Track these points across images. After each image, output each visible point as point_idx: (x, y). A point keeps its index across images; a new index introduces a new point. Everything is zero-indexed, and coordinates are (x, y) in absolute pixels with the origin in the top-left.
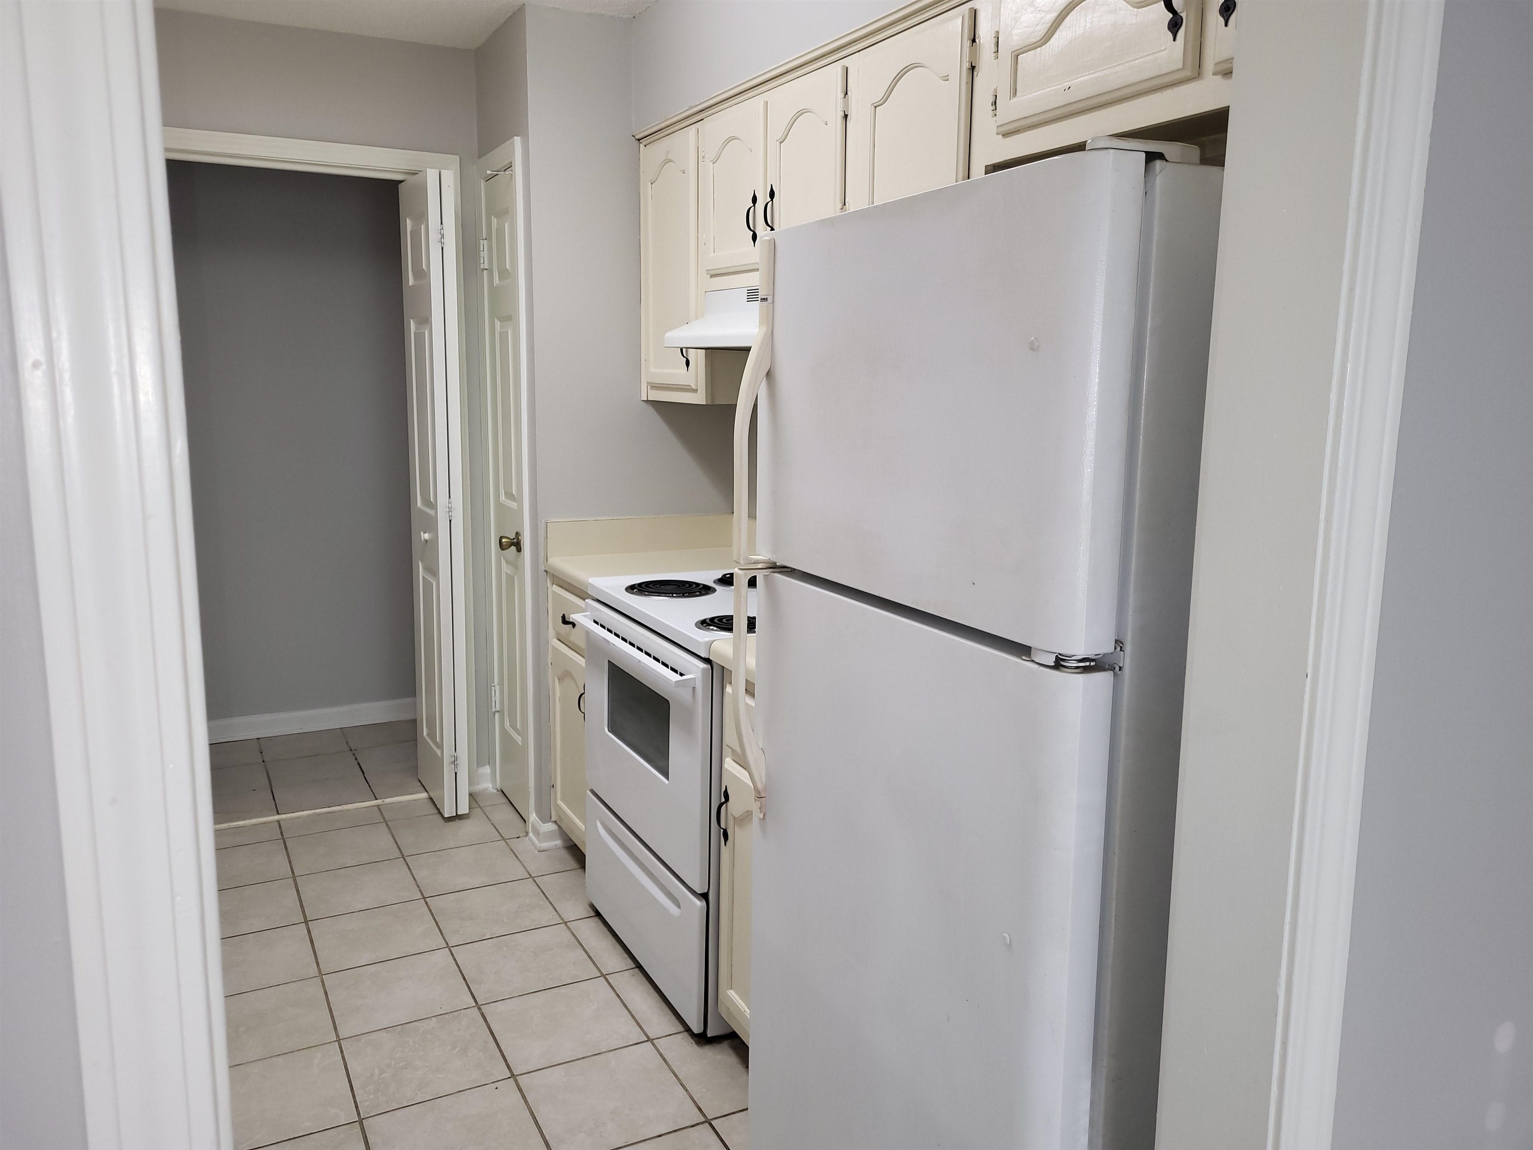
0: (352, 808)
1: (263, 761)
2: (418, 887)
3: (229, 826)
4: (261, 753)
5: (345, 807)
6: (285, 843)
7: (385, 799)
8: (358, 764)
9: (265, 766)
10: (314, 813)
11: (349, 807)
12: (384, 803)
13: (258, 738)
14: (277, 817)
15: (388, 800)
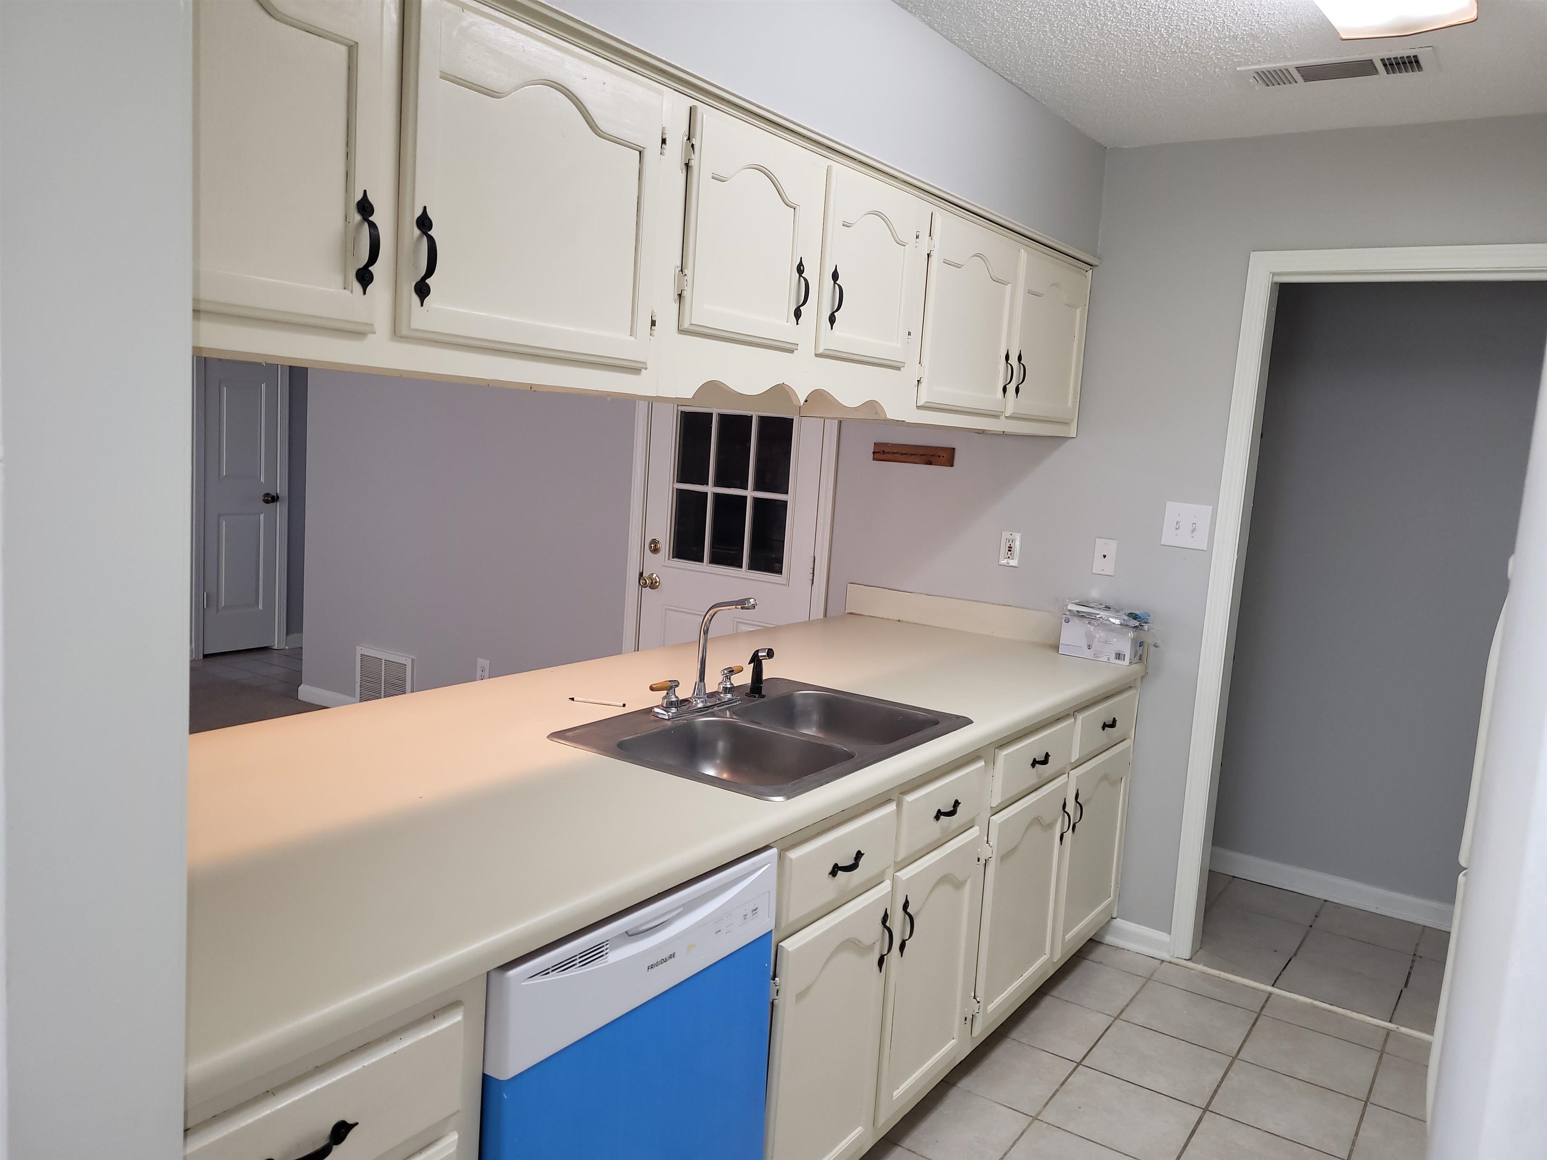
0: (1356, 1017)
1: (1311, 926)
2: (1353, 1144)
3: (1219, 974)
4: (1316, 916)
5: (1349, 1013)
6: (1256, 1020)
7: (1401, 1026)
8: (1410, 973)
9: (1308, 932)
10: (1312, 1003)
11: (1354, 1015)
12: (1397, 1030)
13: (1326, 899)
14: (1270, 989)
15: (1403, 1030)
